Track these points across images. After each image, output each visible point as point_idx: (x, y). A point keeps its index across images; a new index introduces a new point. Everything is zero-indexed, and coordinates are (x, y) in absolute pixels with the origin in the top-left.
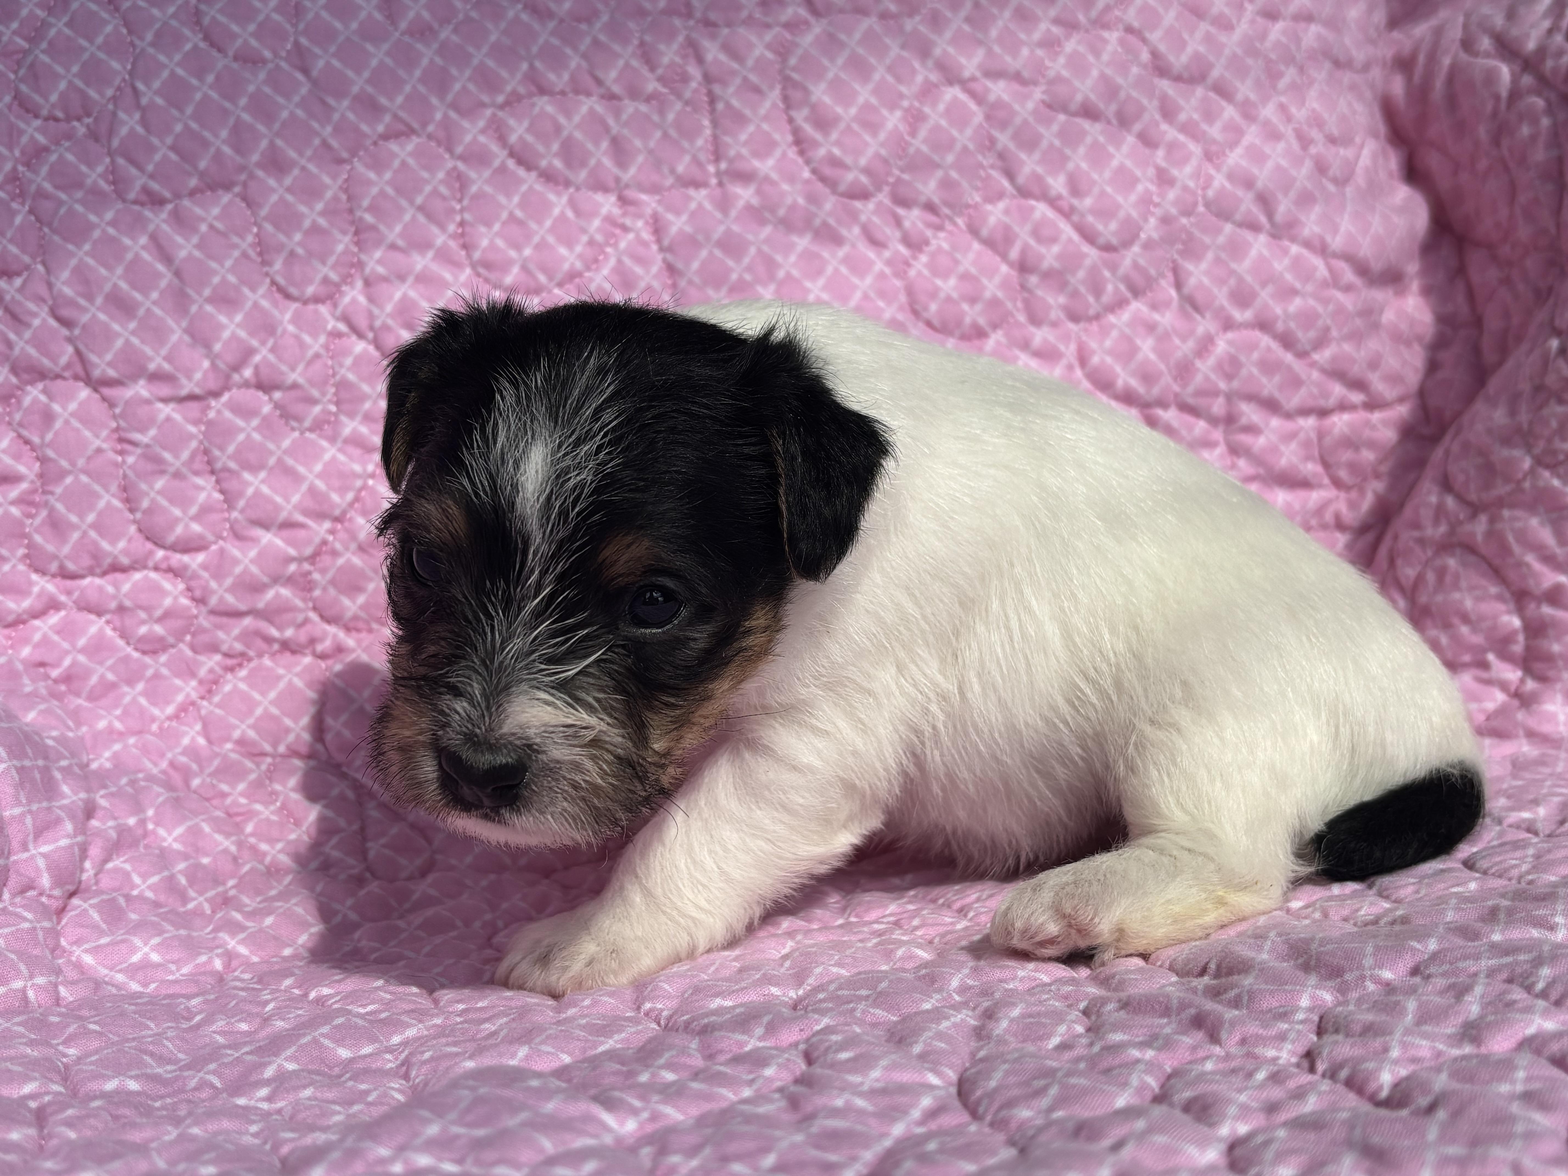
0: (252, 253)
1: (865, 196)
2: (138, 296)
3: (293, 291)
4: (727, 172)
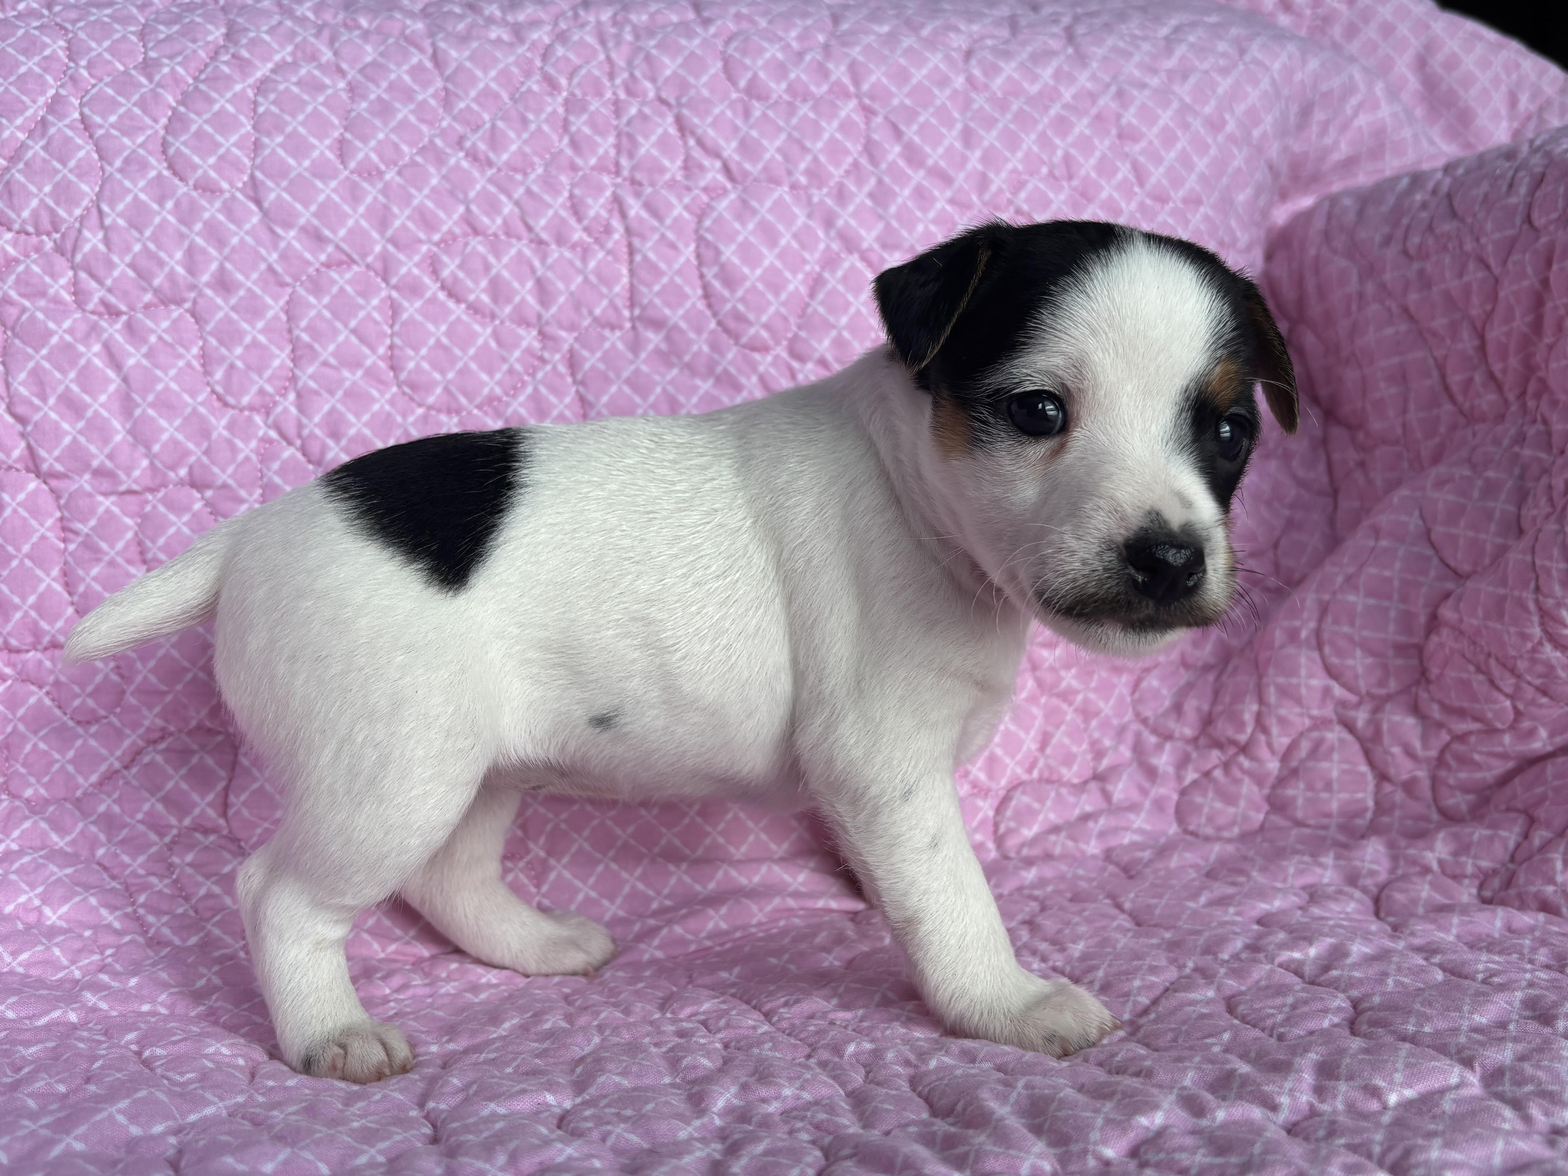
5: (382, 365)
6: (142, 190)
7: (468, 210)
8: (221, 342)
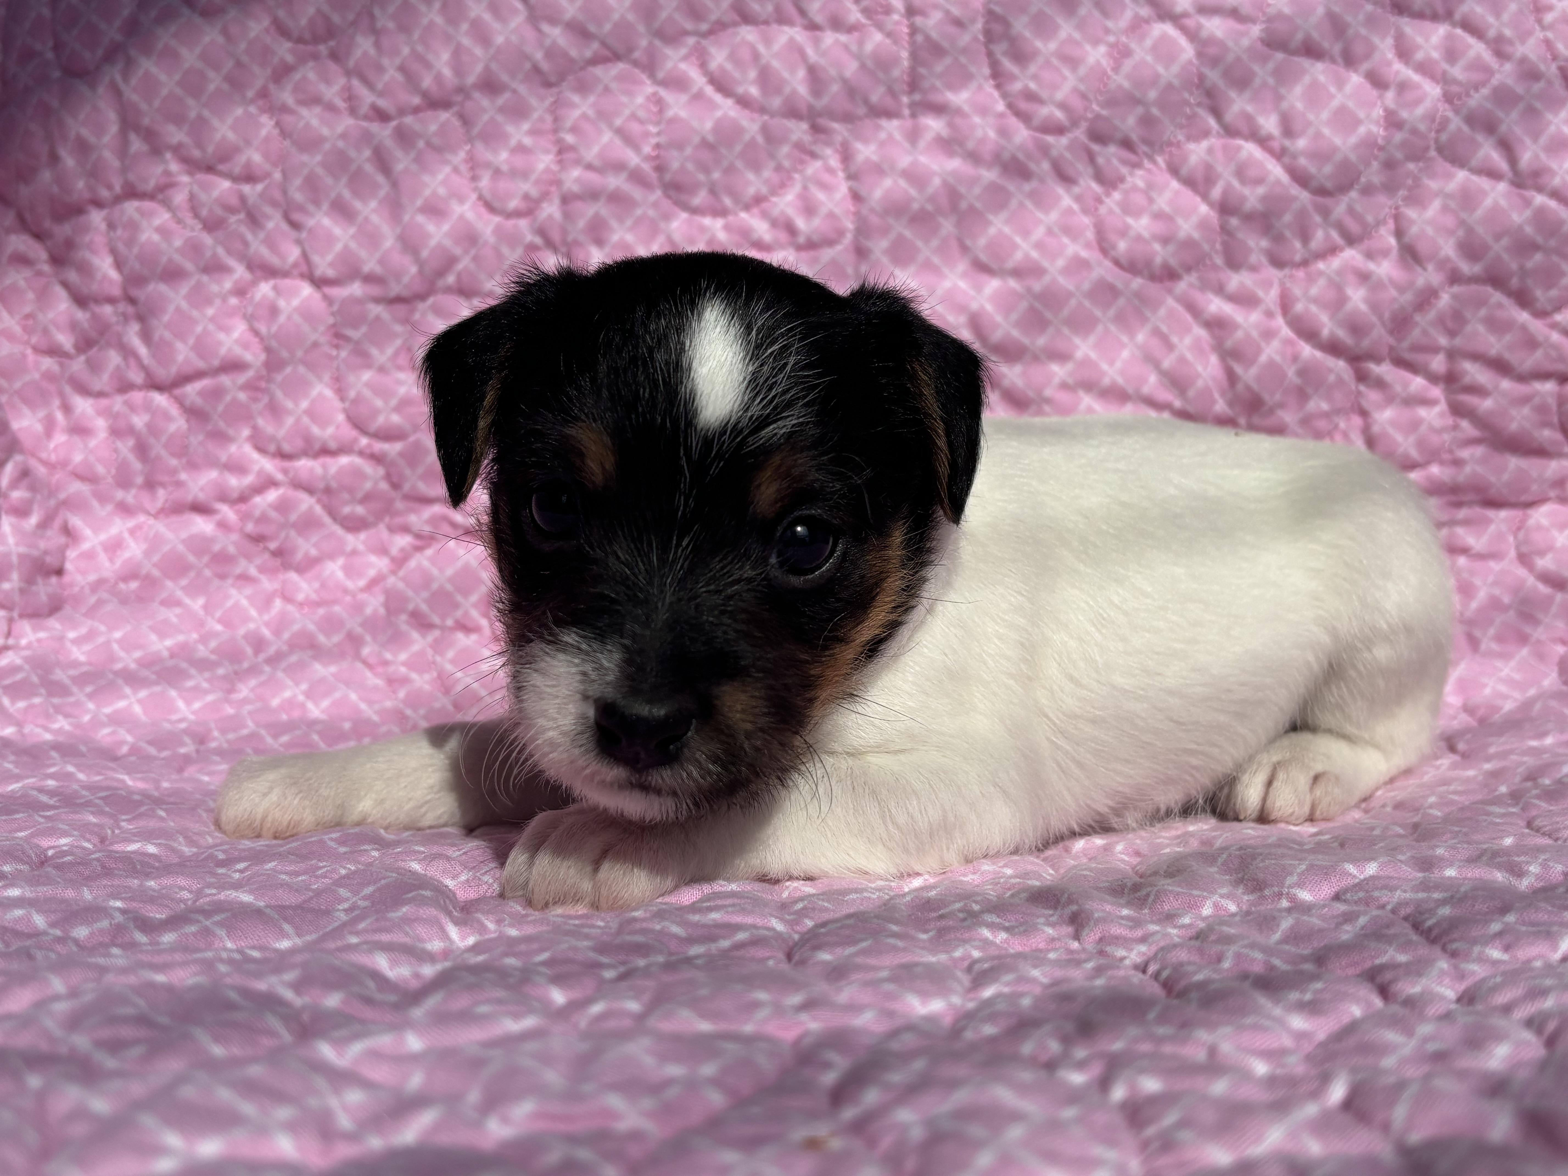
0: (463, 169)
1: (1059, 130)
2: (357, 204)
3: (497, 205)
4: (921, 103)
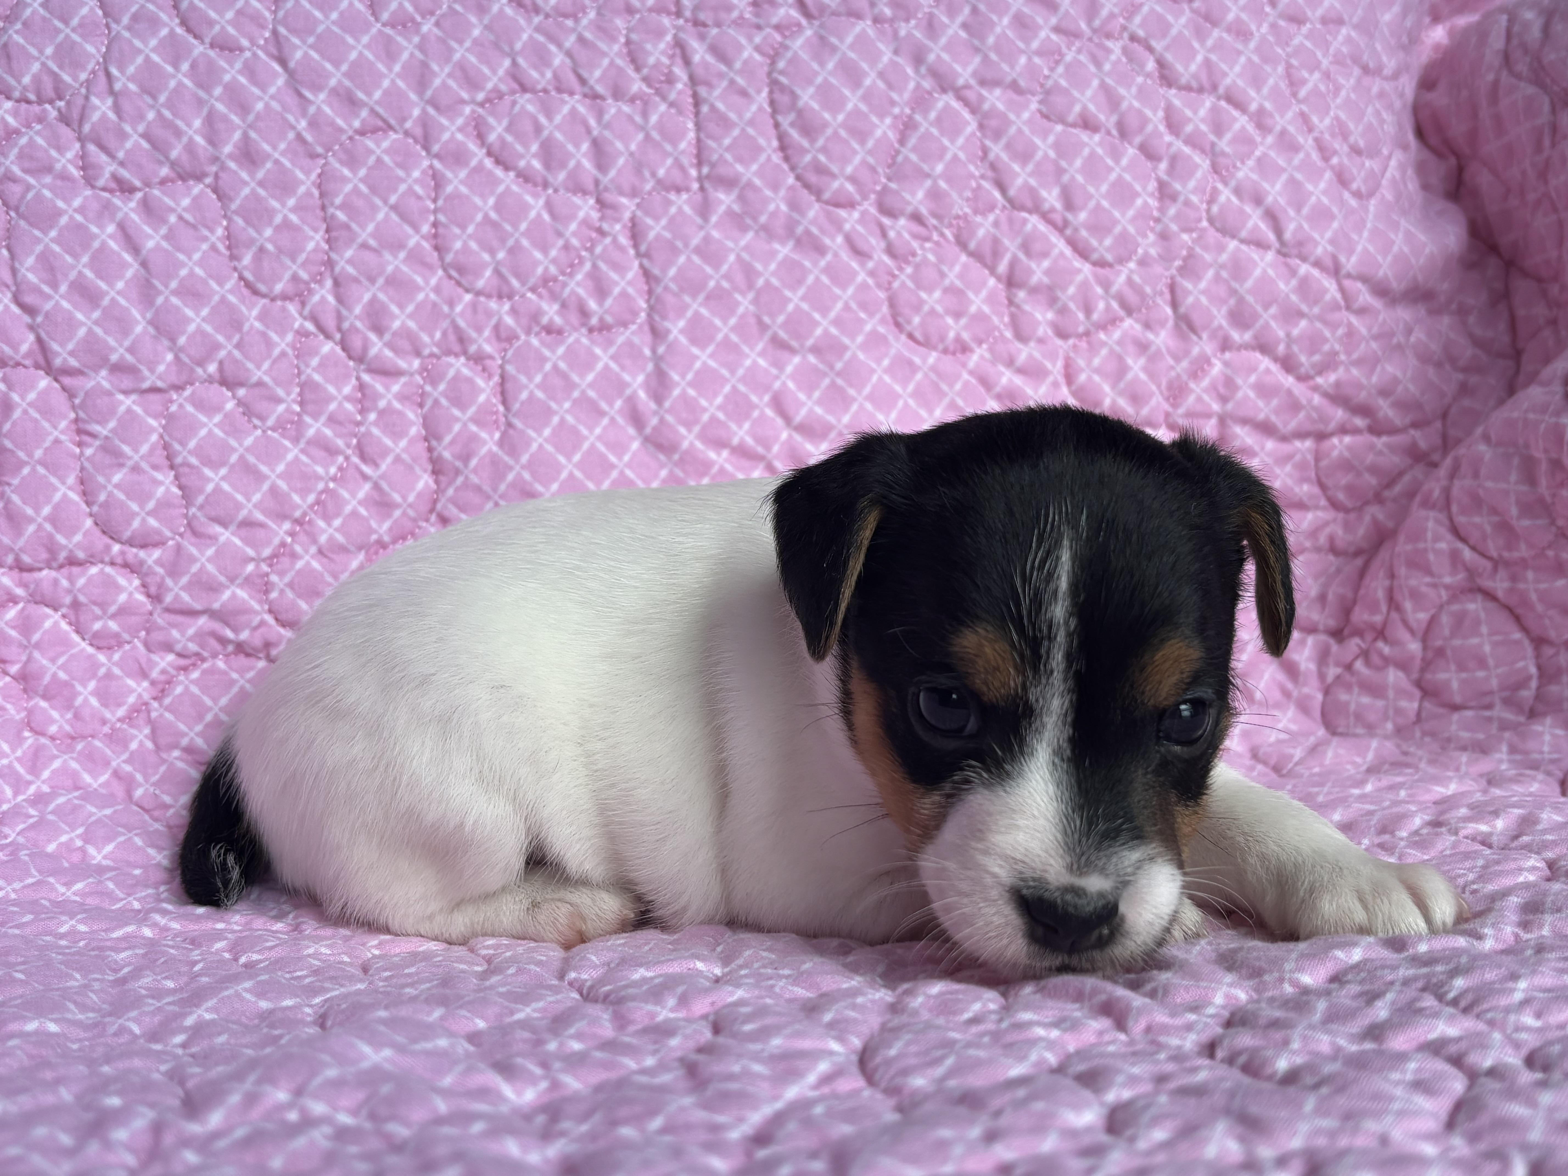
0: (221, 247)
1: (851, 205)
2: (103, 285)
3: (262, 288)
4: (708, 177)
5: (425, 245)
6: (154, 50)
7: (514, 63)
8: (247, 221)
